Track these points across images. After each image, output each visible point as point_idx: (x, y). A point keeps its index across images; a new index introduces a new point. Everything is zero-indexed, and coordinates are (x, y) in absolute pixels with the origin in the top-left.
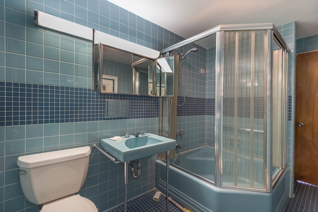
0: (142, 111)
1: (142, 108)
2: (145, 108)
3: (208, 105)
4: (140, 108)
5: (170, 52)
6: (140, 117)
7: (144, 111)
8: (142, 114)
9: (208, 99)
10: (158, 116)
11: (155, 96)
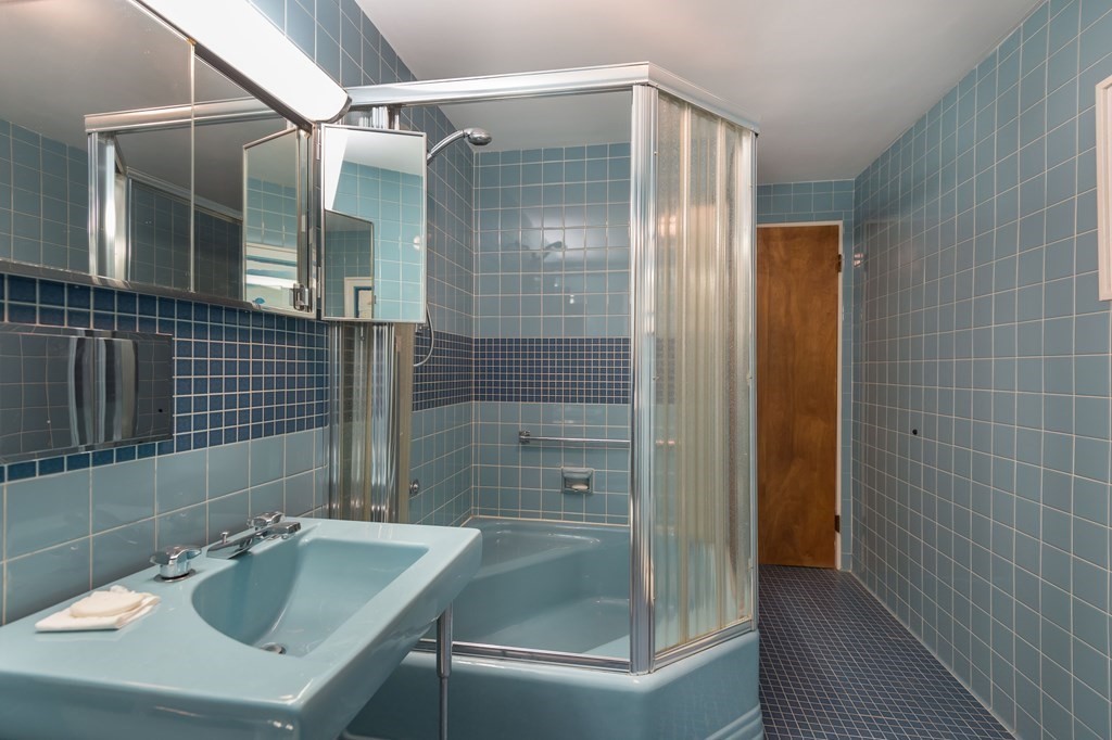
0: (244, 400)
1: (244, 384)
2: (257, 384)
3: (483, 363)
4: (231, 385)
5: (394, 109)
6: (230, 438)
7: (257, 399)
8: (244, 417)
9: (483, 341)
10: (321, 422)
11: (312, 315)
